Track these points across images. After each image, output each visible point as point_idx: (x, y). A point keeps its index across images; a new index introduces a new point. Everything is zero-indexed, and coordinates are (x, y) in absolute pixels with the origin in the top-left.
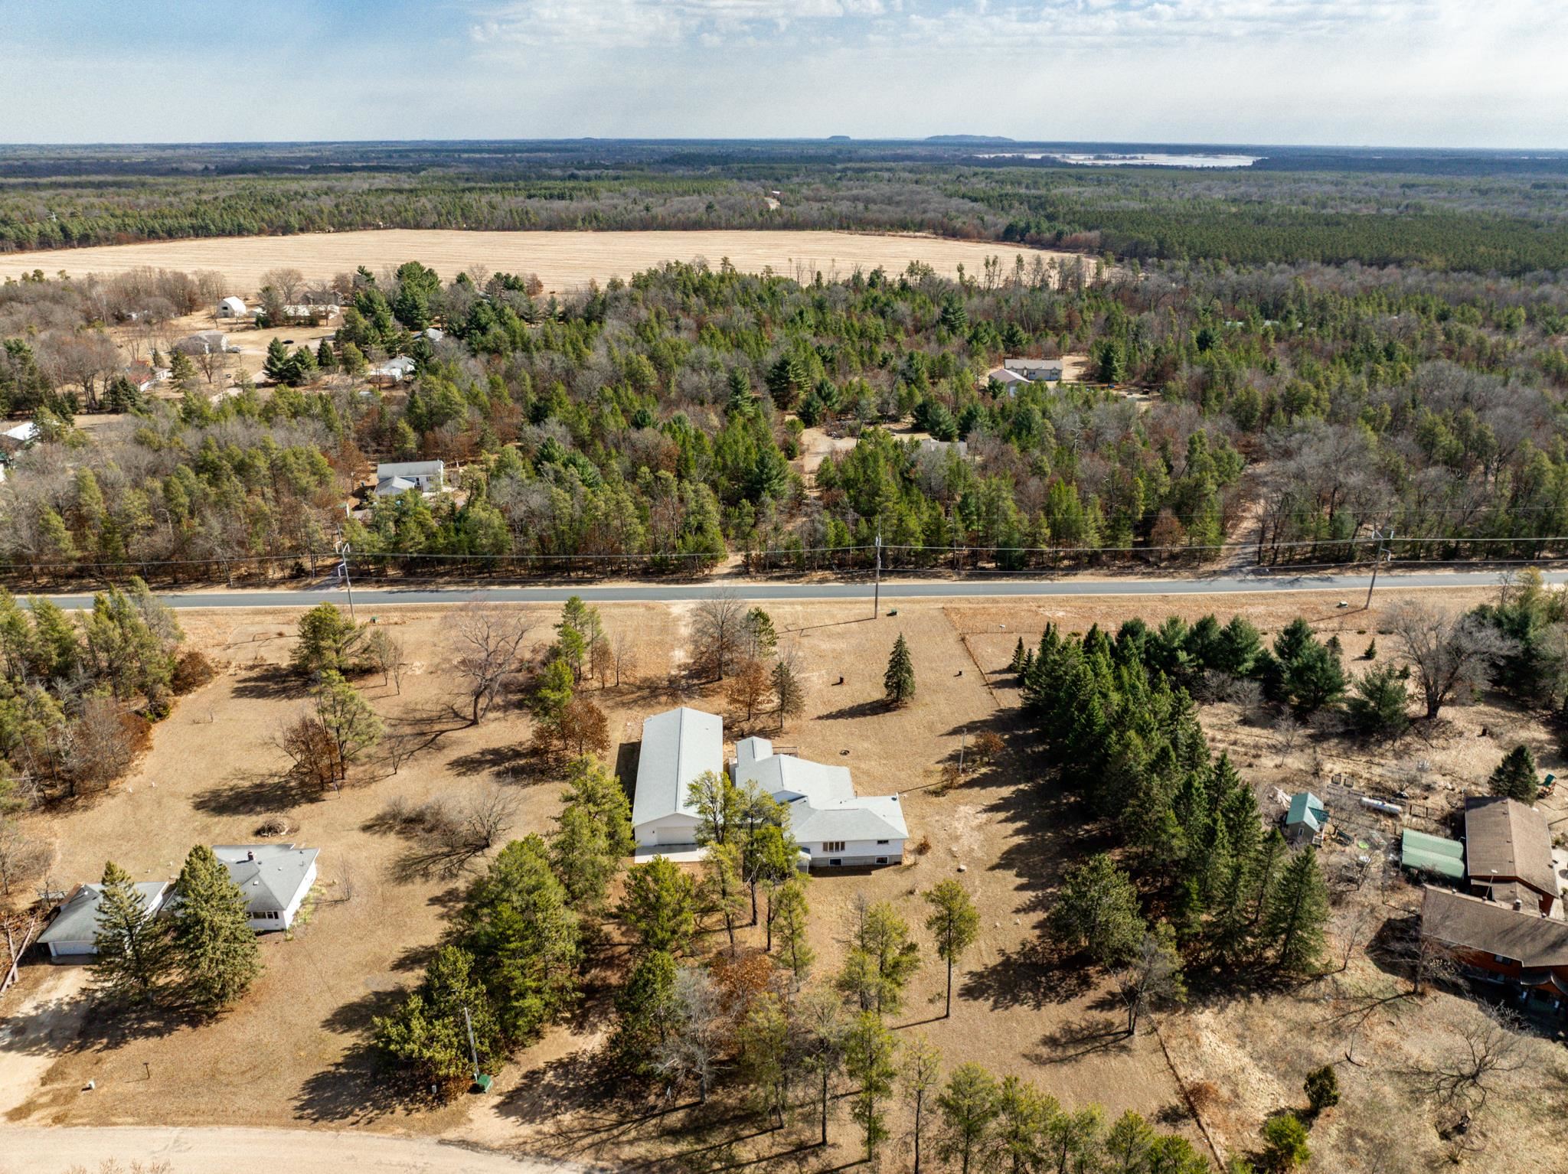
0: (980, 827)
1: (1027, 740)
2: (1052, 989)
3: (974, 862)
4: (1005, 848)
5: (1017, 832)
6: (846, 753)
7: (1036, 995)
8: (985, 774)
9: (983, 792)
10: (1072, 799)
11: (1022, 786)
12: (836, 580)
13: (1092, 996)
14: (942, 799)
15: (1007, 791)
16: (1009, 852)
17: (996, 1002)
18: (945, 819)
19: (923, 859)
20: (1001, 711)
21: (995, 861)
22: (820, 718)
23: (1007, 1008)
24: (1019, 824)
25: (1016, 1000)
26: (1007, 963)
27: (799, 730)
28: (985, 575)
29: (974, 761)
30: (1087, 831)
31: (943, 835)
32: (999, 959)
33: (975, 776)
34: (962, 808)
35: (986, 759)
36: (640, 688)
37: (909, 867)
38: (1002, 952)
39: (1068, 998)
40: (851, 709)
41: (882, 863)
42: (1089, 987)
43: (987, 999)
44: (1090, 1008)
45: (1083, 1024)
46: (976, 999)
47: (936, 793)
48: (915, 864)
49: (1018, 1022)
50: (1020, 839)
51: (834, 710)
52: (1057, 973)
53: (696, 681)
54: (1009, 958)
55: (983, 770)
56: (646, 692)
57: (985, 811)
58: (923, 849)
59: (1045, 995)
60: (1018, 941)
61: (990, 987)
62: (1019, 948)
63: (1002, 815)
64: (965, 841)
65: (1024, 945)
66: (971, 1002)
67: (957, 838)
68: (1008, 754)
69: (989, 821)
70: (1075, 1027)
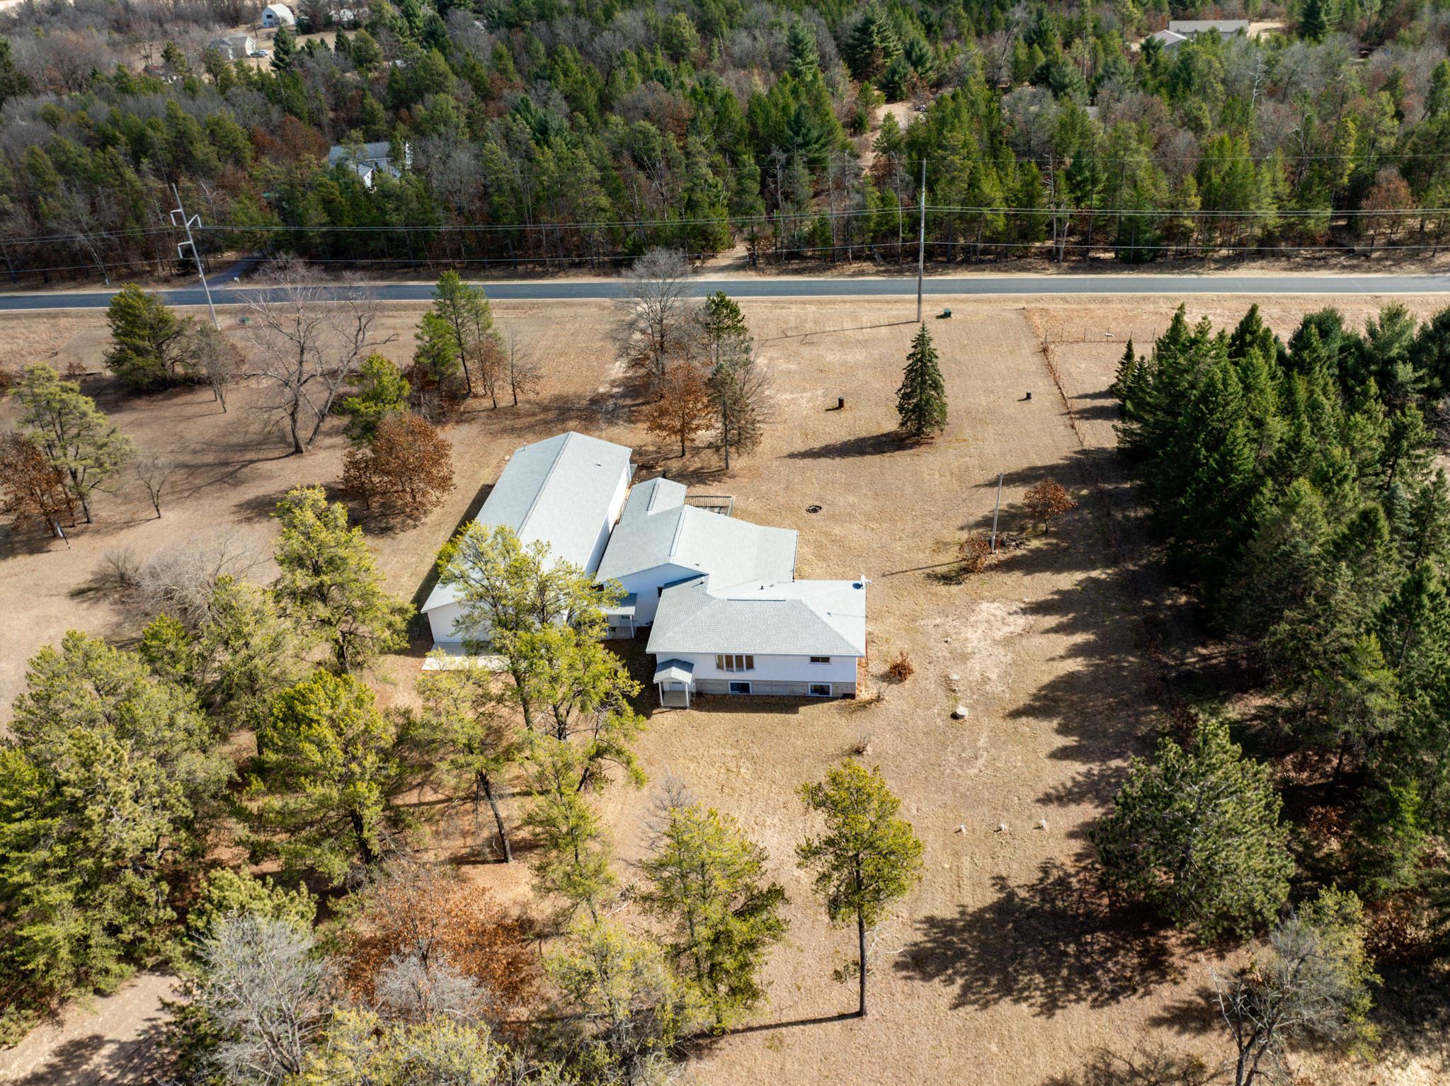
0: (1008, 641)
1: (1119, 499)
2: (1085, 972)
3: (985, 702)
4: (1046, 679)
5: (1074, 652)
6: (815, 510)
7: (1050, 982)
8: (1038, 550)
9: (1027, 580)
10: (1183, 599)
11: (1095, 574)
12: (877, 273)
13: (1166, 995)
14: (954, 589)
15: (1068, 581)
16: (1052, 686)
17: (966, 989)
18: (950, 624)
19: (891, 692)
20: (1084, 452)
21: (1023, 700)
22: (792, 456)
23: (985, 1006)
24: (1079, 638)
25: (1007, 988)
26: (1006, 908)
27: (754, 473)
28: (1098, 266)
29: (1022, 529)
30: (1204, 658)
31: (941, 650)
32: (992, 896)
33: (1019, 552)
34: (985, 605)
35: (1042, 526)
36: (545, 409)
37: (865, 705)
38: (1000, 881)
39: (1114, 996)
40: (845, 444)
41: (821, 693)
42: (1163, 976)
43: (950, 981)
44: (1157, 1022)
45: (1139, 1061)
46: (927, 977)
47: (947, 579)
48: (879, 699)
49: (1001, 1044)
50: (1075, 665)
51: (817, 445)
52: (1101, 936)
53: (629, 402)
54: (1011, 895)
55: (1035, 544)
56: (552, 415)
57: (1024, 611)
58: (898, 673)
59: (1069, 986)
60: (1036, 863)
61: (962, 954)
62: (1034, 877)
63: (1052, 621)
64: (976, 664)
65: (1045, 870)
66: (918, 983)
67: (965, 657)
68: (1082, 520)
69: (1028, 631)
70: (1119, 1066)
